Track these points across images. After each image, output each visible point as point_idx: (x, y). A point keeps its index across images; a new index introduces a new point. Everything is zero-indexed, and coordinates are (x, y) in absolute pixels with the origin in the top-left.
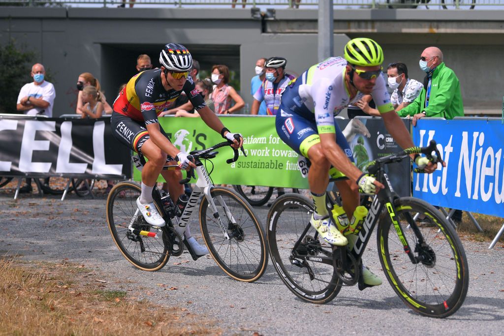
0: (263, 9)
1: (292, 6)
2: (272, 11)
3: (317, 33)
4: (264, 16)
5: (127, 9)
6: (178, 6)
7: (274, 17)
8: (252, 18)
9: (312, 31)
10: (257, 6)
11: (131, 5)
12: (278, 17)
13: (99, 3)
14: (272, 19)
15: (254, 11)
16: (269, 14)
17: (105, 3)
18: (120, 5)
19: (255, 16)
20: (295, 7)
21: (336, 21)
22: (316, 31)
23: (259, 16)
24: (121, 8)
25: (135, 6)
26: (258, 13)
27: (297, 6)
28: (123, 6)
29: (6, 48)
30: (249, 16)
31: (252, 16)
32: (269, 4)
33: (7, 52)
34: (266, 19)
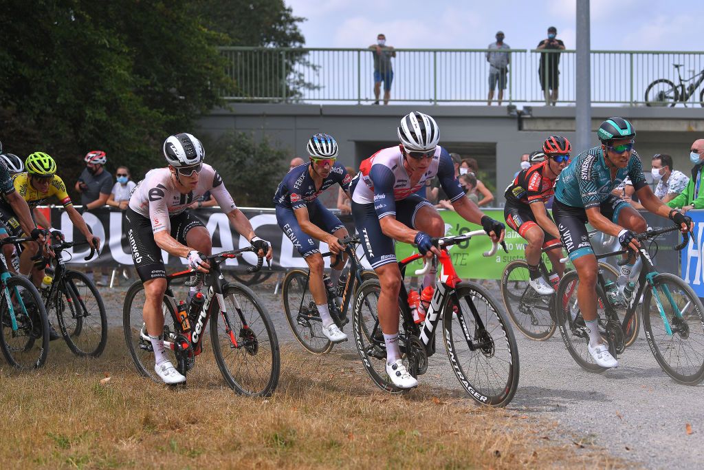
0: (520, 107)
1: (549, 103)
2: (528, 109)
3: (574, 131)
4: (520, 113)
5: (382, 106)
6: (433, 103)
7: (531, 115)
8: (509, 115)
9: (570, 128)
10: (513, 104)
11: (386, 102)
12: (535, 114)
13: (354, 100)
14: (529, 116)
15: (511, 108)
16: (525, 112)
17: (359, 100)
18: (373, 102)
19: (512, 113)
20: (551, 104)
21: (594, 119)
22: (574, 129)
23: (515, 113)
24: (376, 105)
25: (390, 103)
26: (514, 110)
27: (554, 104)
28: (377, 103)
29: (261, 146)
30: (505, 114)
31: (509, 113)
32: (525, 101)
33: (261, 150)
34: (522, 116)
